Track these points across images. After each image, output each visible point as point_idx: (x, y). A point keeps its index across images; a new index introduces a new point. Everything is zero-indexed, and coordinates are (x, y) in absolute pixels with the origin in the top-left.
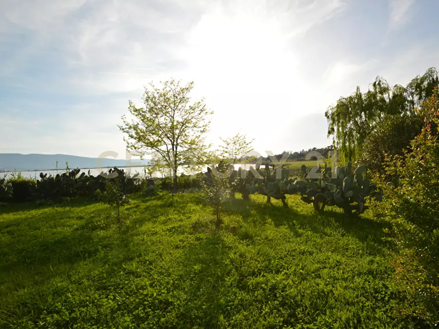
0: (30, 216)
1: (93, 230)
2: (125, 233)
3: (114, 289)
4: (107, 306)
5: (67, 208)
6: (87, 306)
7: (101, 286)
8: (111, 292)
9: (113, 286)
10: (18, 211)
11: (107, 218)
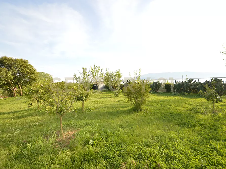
0: (169, 99)
1: (196, 113)
2: (217, 120)
3: (201, 154)
4: (194, 162)
5: (186, 98)
6: (183, 154)
7: (193, 147)
8: (199, 155)
9: (200, 151)
10: (165, 96)
11: (206, 108)
